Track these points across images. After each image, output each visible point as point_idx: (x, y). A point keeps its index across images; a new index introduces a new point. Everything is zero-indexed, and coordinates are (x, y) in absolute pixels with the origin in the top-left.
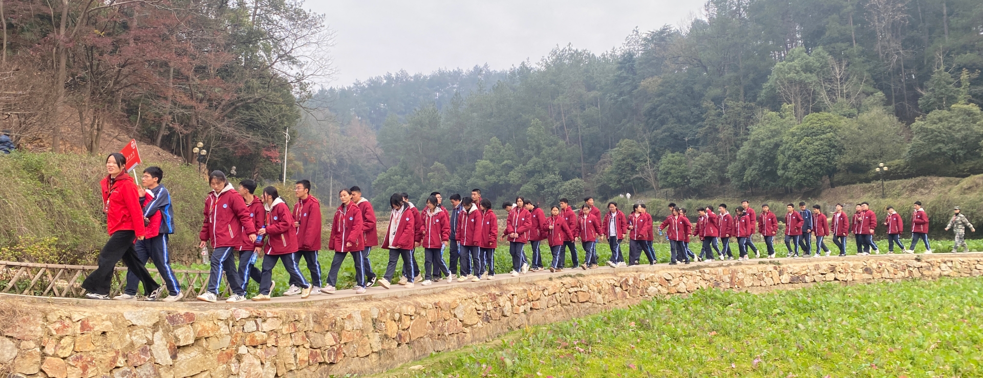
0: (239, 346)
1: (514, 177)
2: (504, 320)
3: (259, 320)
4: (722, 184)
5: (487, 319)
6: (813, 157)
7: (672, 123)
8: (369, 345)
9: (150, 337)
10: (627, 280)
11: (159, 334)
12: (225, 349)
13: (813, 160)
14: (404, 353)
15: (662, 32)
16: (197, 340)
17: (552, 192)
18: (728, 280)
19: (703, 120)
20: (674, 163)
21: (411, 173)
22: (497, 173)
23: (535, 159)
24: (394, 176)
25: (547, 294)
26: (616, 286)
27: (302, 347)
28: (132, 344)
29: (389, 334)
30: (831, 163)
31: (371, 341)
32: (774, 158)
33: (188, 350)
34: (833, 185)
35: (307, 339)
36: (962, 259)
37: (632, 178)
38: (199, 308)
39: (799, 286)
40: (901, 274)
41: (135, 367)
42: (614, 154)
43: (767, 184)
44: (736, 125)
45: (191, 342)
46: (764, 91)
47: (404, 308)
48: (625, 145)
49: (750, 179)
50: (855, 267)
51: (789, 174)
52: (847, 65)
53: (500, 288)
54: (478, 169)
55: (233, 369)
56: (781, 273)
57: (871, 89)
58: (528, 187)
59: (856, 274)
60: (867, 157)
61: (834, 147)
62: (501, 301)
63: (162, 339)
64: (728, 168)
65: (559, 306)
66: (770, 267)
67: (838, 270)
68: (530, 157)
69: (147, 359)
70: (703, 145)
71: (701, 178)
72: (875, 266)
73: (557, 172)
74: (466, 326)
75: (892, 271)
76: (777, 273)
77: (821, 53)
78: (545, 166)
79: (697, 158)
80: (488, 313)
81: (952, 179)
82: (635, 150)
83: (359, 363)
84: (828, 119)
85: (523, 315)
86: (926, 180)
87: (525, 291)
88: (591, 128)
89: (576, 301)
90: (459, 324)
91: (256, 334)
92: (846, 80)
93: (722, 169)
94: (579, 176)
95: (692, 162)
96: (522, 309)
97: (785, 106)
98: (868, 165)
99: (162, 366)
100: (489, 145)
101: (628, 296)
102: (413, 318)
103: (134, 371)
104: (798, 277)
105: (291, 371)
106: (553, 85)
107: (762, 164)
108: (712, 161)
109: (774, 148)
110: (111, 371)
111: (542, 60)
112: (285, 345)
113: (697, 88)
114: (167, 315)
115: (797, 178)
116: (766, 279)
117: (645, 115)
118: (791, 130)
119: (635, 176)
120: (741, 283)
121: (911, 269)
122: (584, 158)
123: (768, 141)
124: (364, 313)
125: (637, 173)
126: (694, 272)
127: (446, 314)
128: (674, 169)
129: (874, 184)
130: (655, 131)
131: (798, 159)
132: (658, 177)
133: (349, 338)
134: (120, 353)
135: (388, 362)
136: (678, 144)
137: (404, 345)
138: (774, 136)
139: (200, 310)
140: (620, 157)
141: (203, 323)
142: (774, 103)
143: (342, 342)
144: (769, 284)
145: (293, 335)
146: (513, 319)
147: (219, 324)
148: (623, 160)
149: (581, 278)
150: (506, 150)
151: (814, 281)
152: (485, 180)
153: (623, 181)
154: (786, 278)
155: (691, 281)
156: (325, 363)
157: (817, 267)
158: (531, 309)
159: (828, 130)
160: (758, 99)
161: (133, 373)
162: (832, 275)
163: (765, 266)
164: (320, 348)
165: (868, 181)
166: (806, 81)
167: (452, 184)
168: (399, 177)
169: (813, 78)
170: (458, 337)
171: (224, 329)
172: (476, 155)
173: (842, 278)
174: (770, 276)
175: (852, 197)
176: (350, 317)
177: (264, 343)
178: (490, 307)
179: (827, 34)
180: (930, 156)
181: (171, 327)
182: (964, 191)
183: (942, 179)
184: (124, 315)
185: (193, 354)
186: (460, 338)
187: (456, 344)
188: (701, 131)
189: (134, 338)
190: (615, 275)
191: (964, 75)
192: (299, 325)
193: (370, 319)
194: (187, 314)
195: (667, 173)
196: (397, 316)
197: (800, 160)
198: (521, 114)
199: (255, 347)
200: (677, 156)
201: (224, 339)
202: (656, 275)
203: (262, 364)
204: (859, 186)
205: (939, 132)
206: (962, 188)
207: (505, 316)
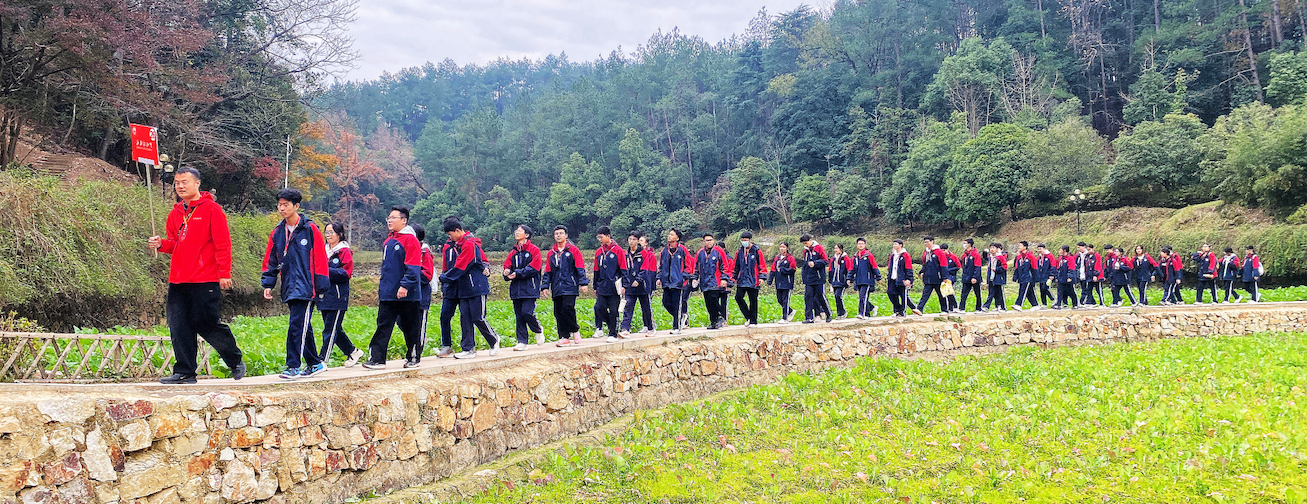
0: (220, 448)
1: (601, 207)
2: (603, 402)
3: (251, 411)
4: (873, 216)
5: (580, 400)
6: (992, 181)
7: (810, 137)
8: (413, 443)
9: (81, 439)
10: (765, 345)
11: (95, 435)
12: (199, 454)
13: (992, 185)
14: (465, 452)
15: (797, 16)
16: (156, 442)
17: (653, 227)
18: (895, 343)
19: (850, 132)
20: (812, 188)
21: (462, 200)
22: (579, 202)
23: (629, 183)
25: (659, 364)
26: (751, 353)
27: (316, 448)
28: (52, 450)
29: (443, 425)
30: (1013, 190)
31: (417, 436)
32: (941, 182)
33: (143, 458)
34: (1015, 219)
35: (324, 436)
36: (1188, 313)
37: (758, 209)
38: (159, 394)
39: (986, 350)
40: (1112, 333)
41: (58, 486)
42: (735, 178)
43: (931, 217)
44: (892, 139)
45: (147, 444)
46: (928, 95)
47: (464, 388)
48: (749, 165)
49: (909, 210)
50: (1055, 324)
51: (960, 203)
52: (1035, 62)
53: (596, 356)
54: (553, 195)
55: (212, 483)
56: (963, 333)
57: (1063, 94)
59: (1057, 333)
60: (1058, 182)
61: (1018, 168)
62: (600, 375)
63: (99, 442)
64: (881, 195)
65: (676, 381)
66: (949, 326)
67: (1034, 329)
68: (623, 181)
69: (76, 473)
70: (849, 164)
71: (845, 208)
72: (1080, 323)
73: (659, 201)
74: (551, 411)
75: (1102, 330)
76: (958, 333)
77: (1002, 46)
78: (643, 192)
79: (841, 183)
80: (581, 393)
81: (1164, 210)
82: (762, 172)
83: (401, 468)
84: (1011, 132)
85: (629, 395)
86: (1131, 212)
87: (631, 360)
88: (704, 142)
89: (698, 373)
90: (542, 409)
91: (248, 430)
92: (1033, 81)
93: (874, 197)
94: (689, 205)
95: (836, 187)
96: (626, 386)
97: (955, 114)
98: (1060, 192)
99: (101, 483)
100: (568, 163)
101: (767, 366)
102: (477, 402)
103: (56, 492)
104: (984, 338)
105: (300, 483)
106: (654, 84)
107: (925, 190)
108: (861, 186)
109: (941, 169)
110: (18, 494)
111: (638, 50)
112: (291, 445)
113: (842, 90)
114: (109, 406)
115: (970, 209)
116: (944, 341)
117: (775, 125)
118: (963, 146)
119: (761, 206)
120: (912, 346)
121: (1125, 326)
122: (695, 182)
123: (933, 160)
124: (406, 397)
125: (764, 201)
126: (851, 332)
127: (523, 396)
128: (813, 196)
129: (1067, 216)
130: (787, 147)
131: (972, 183)
132: (792, 206)
133: (385, 434)
134: (33, 466)
135: (441, 465)
136: (816, 164)
137: (465, 442)
138: (940, 154)
139: (161, 395)
140: (742, 181)
141: (165, 416)
142: (941, 109)
143: (375, 439)
144: (947, 348)
145: (302, 431)
146: (614, 400)
147: (190, 416)
148: (746, 184)
149: (704, 342)
150: (591, 171)
151: (1005, 343)
152: (562, 209)
153: (746, 213)
154: (969, 340)
155: (848, 345)
156: (350, 470)
157: (1009, 325)
158: (639, 385)
159: (1010, 147)
160: (921, 105)
161: (53, 496)
162: (1028, 334)
163: (942, 323)
164: (342, 449)
165: (1060, 213)
166: (983, 82)
169: (990, 78)
170: (540, 428)
171: (198, 425)
172: (551, 177)
173: (1039, 338)
174: (949, 336)
175: (1039, 234)
176: (386, 402)
177: (259, 444)
178: (583, 384)
179: (1010, 20)
180: (1137, 182)
181: (115, 424)
182: (1179, 226)
183: (1154, 210)
184: (39, 407)
185: (150, 463)
186: (544, 428)
187: (537, 437)
188: (846, 148)
189: (54, 442)
190: (749, 336)
191: (1181, 77)
192: (311, 416)
193: (416, 406)
194: (139, 403)
195: (803, 202)
196: (454, 400)
197: (974, 186)
198: (611, 121)
199: (245, 449)
200: (815, 180)
201: (198, 439)
202: (803, 338)
203: (257, 474)
204: (1048, 218)
205: (1150, 150)
206: (1176, 222)
207: (605, 396)
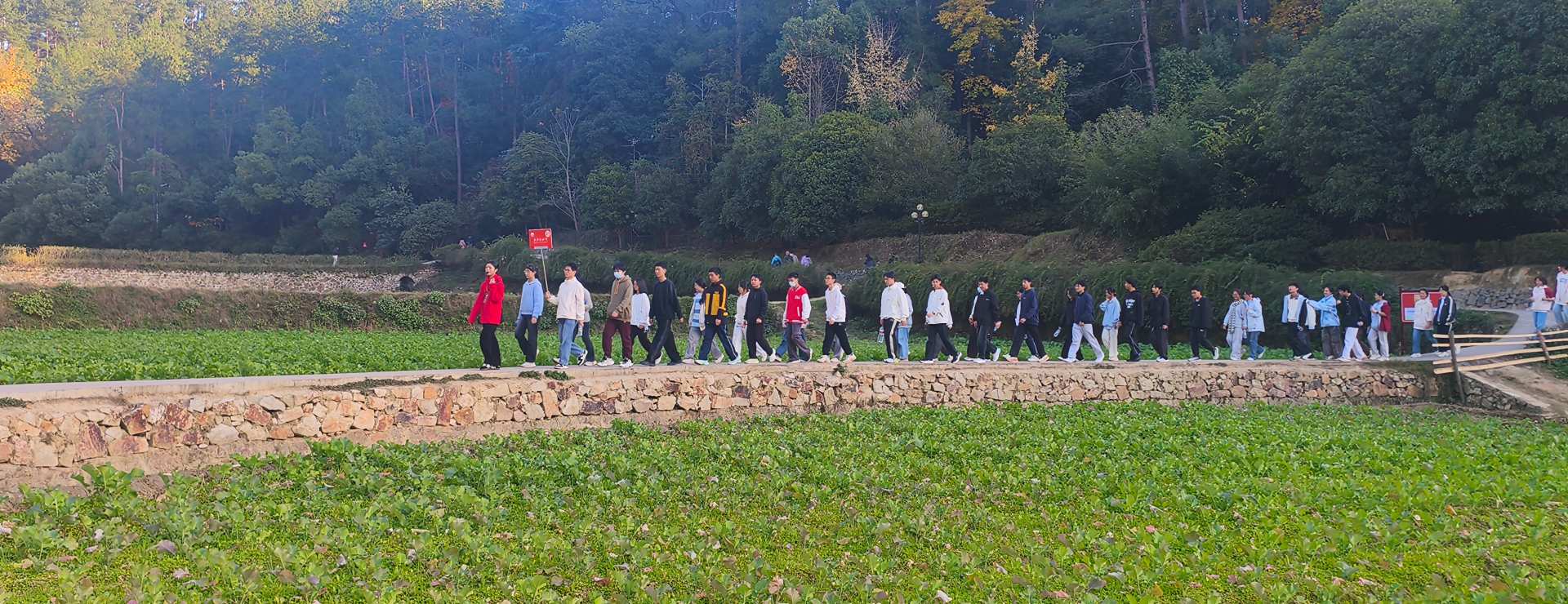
1: (313, 191)
4: (687, 226)
6: (823, 187)
7: (616, 111)
13: (823, 193)
17: (389, 225)
18: (435, 410)
19: (664, 108)
20: (609, 183)
22: (279, 181)
23: (360, 157)
24: (52, 172)
26: (107, 426)
30: (848, 200)
32: (766, 185)
34: (854, 238)
37: (536, 207)
39: (602, 422)
40: (802, 398)
42: (509, 160)
44: (719, 121)
46: (767, 67)
48: (527, 143)
49: (728, 220)
51: (787, 214)
52: (896, 36)
56: (562, 396)
57: (933, 81)
58: (343, 212)
59: (719, 397)
60: (901, 192)
61: (857, 172)
64: (697, 197)
66: (541, 385)
67: (683, 391)
68: (353, 155)
70: (661, 153)
71: (651, 213)
72: (756, 383)
73: (403, 187)
76: (555, 396)
78: (381, 173)
79: (649, 177)
81: (1017, 236)
82: (547, 155)
84: (855, 122)
86: (980, 237)
88: (479, 107)
92: (894, 58)
93: (689, 200)
94: (452, 197)
95: (640, 183)
97: (793, 94)
98: (902, 207)
100: (268, 122)
104: (600, 404)
107: (748, 194)
108: (673, 183)
109: (766, 167)
113: (660, 50)
115: (797, 223)
116: (527, 407)
117: (572, 89)
118: (797, 138)
120: (467, 414)
121: (822, 389)
122: (464, 163)
123: (759, 154)
128: (609, 194)
129: (909, 239)
131: (801, 189)
132: (582, 207)
136: (619, 150)
138: (770, 146)
140: (519, 166)
142: (778, 89)
144: (532, 417)
148: (524, 171)
150: (303, 137)
152: (252, 192)
153: (522, 211)
154: (573, 405)
157: (641, 385)
159: (850, 144)
160: (759, 81)
162: (673, 398)
165: (902, 234)
167: (184, 197)
168: (65, 175)
169: (841, 51)
173: (689, 404)
180: (988, 198)
182: (1028, 258)
188: (658, 128)
195: (594, 201)
197: (803, 192)
198: (338, 66)
200: (616, 171)
205: (1005, 159)
206: (1027, 252)
